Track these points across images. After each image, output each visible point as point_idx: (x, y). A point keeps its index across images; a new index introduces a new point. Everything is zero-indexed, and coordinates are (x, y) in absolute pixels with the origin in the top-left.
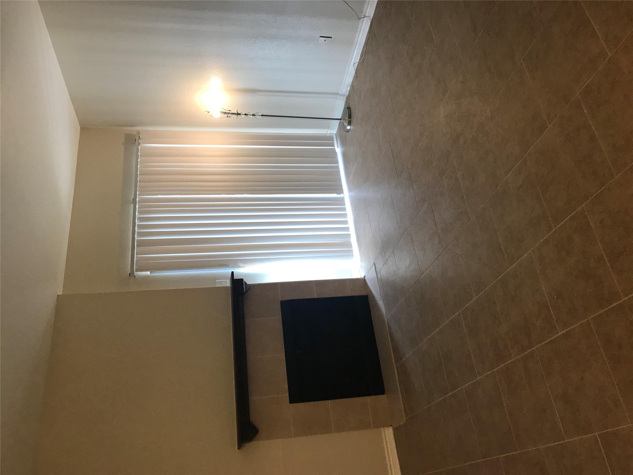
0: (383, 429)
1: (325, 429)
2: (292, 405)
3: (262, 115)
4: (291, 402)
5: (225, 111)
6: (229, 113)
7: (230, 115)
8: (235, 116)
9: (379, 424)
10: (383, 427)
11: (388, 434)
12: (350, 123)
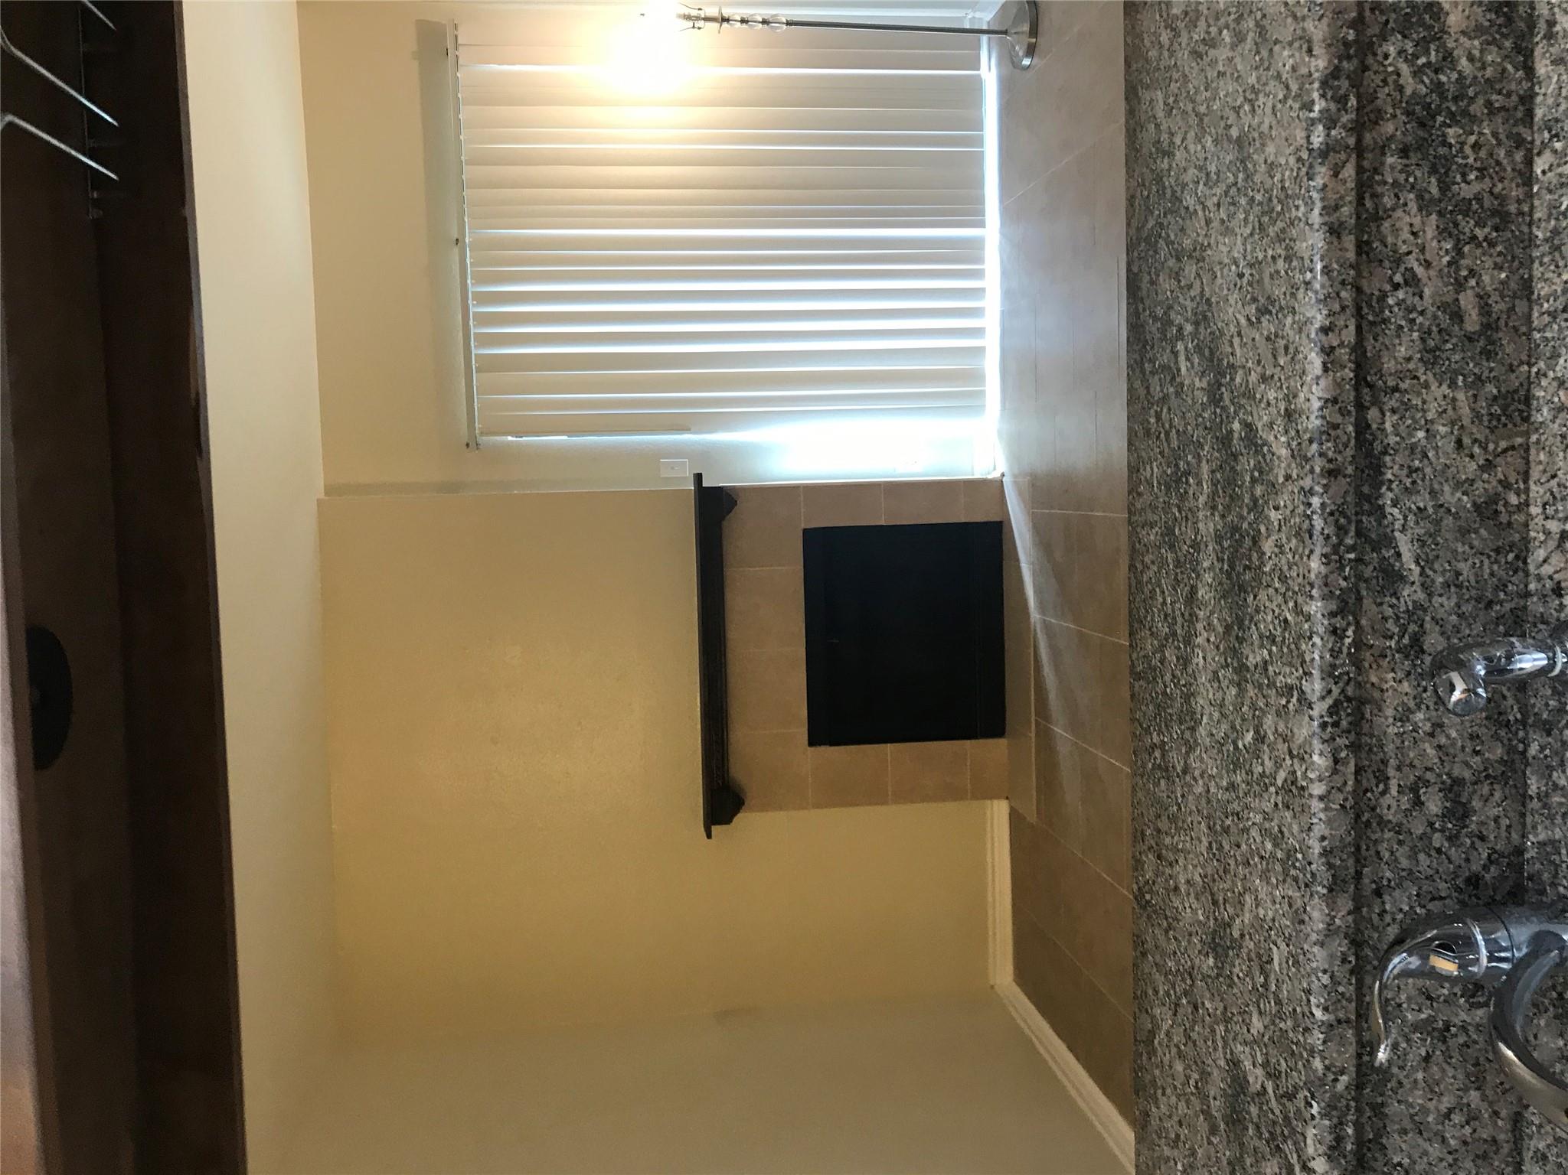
0: (989, 802)
1: (875, 795)
2: (813, 749)
3: (788, 23)
4: (812, 743)
5: (687, 11)
6: (698, 18)
7: (701, 23)
8: (716, 25)
9: (984, 792)
10: (991, 798)
11: (999, 812)
12: (1031, 51)
